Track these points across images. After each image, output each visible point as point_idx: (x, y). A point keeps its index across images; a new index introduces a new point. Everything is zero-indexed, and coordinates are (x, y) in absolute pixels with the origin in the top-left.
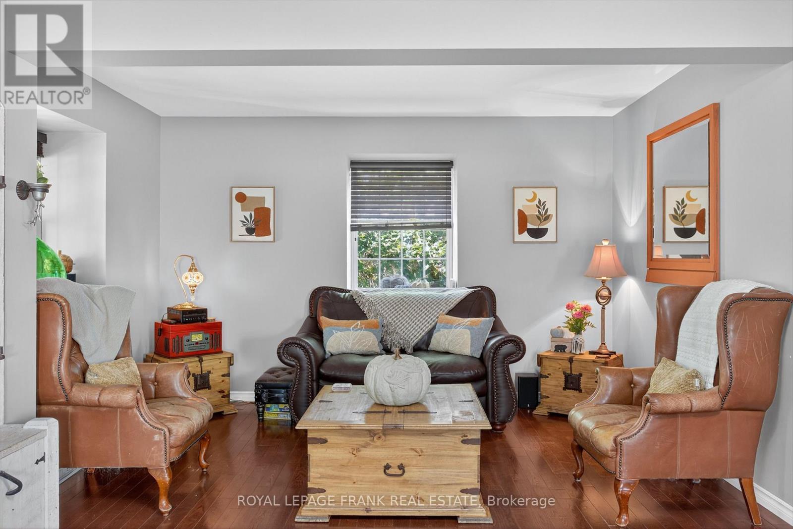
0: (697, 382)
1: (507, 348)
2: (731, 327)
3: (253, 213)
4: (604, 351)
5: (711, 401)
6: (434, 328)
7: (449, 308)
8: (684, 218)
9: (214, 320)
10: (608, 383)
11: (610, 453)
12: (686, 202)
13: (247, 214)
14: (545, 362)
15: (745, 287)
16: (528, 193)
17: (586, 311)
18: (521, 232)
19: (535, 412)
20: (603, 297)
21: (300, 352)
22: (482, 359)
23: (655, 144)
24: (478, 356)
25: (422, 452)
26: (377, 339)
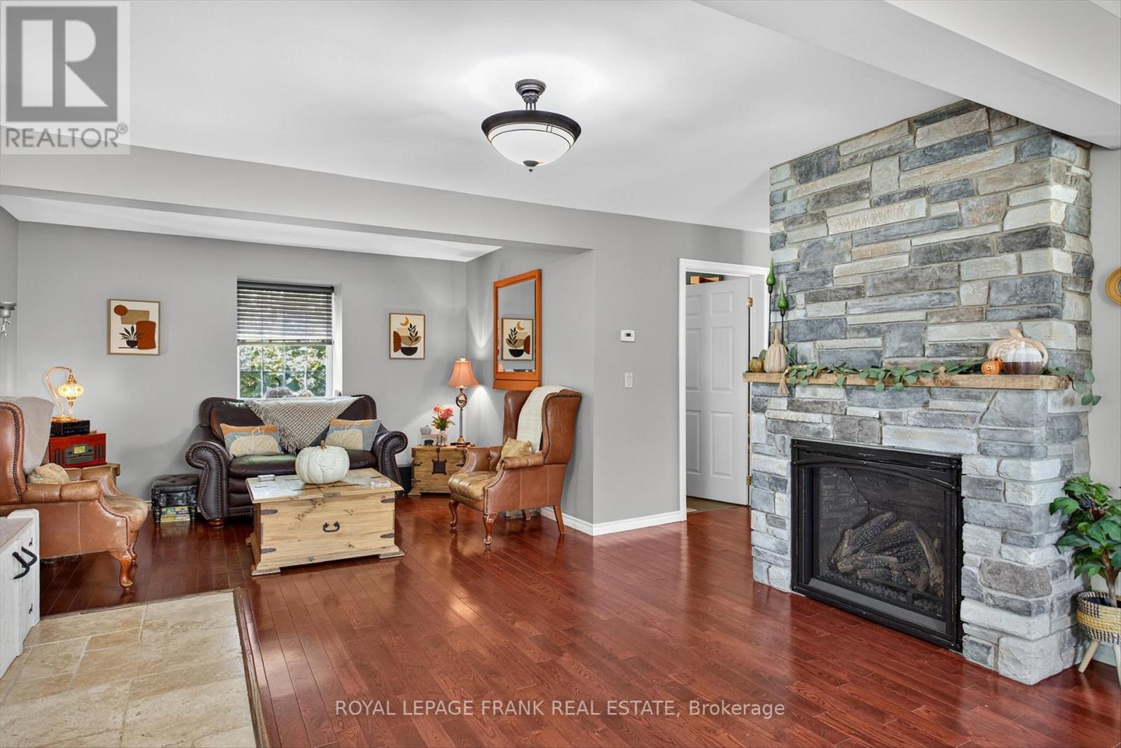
0: (530, 449)
1: (395, 441)
2: (549, 414)
3: (135, 326)
4: (462, 442)
5: (539, 460)
6: (327, 429)
7: (340, 413)
8: (516, 342)
9: (95, 432)
10: (473, 459)
11: (481, 498)
12: (517, 330)
13: (129, 327)
14: (418, 454)
15: (557, 390)
16: (402, 319)
17: (449, 412)
18: (396, 350)
19: (409, 494)
20: (461, 401)
21: (209, 455)
22: (373, 451)
23: (499, 290)
24: (370, 450)
25: (352, 511)
26: (277, 441)
